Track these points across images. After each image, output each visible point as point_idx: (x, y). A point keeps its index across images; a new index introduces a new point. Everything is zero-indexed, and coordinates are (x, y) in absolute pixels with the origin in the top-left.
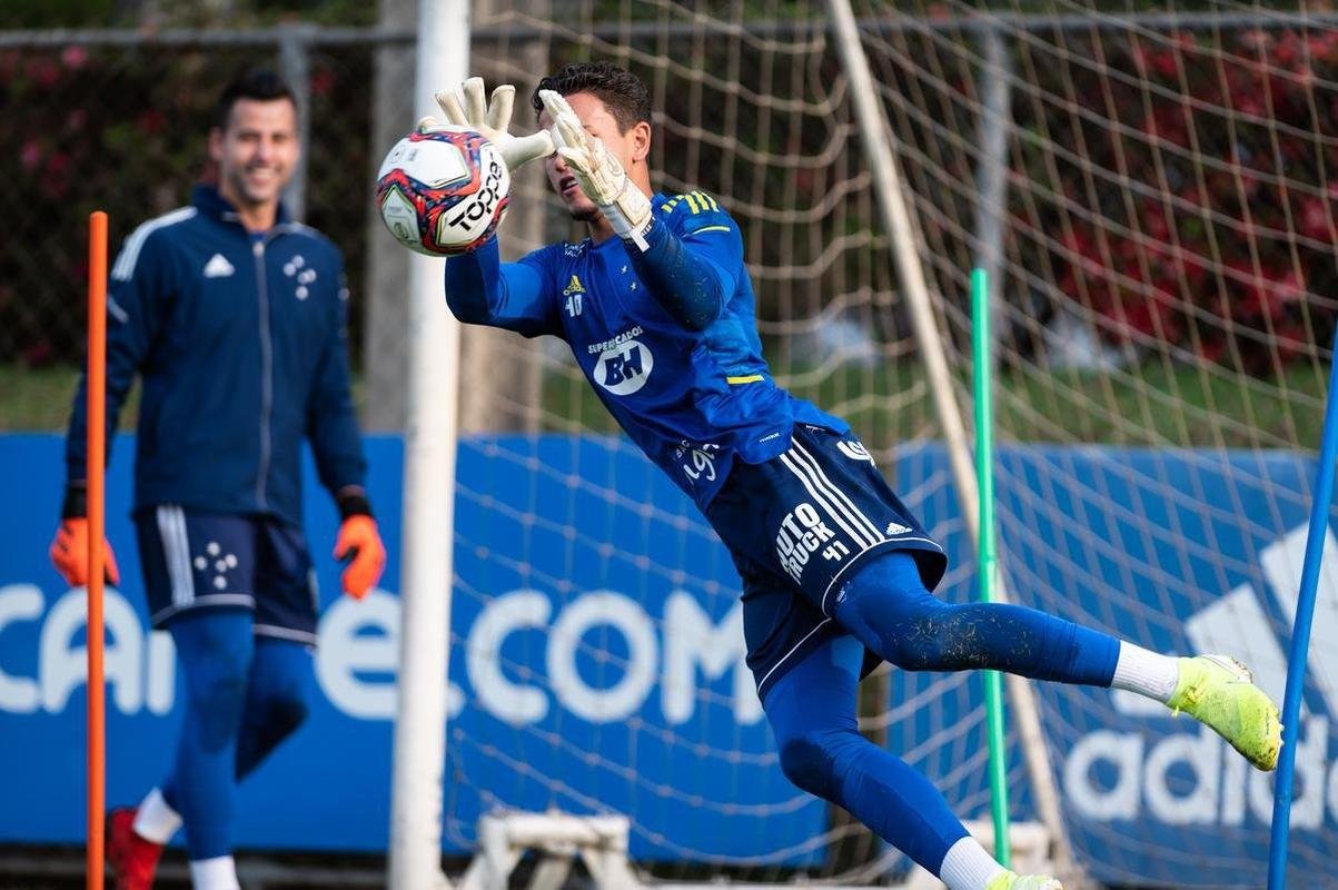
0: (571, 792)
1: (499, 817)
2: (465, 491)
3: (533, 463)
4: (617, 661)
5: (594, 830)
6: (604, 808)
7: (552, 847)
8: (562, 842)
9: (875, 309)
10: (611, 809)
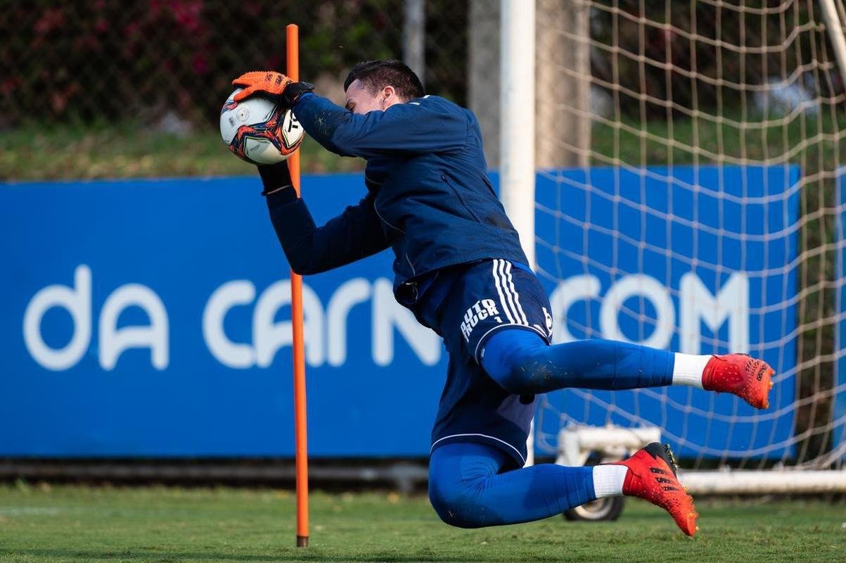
0: (621, 412)
1: (573, 430)
2: (541, 207)
3: (588, 187)
4: (650, 320)
5: (638, 437)
6: (643, 422)
7: (609, 450)
8: (615, 447)
9: (821, 73)
10: (649, 423)
